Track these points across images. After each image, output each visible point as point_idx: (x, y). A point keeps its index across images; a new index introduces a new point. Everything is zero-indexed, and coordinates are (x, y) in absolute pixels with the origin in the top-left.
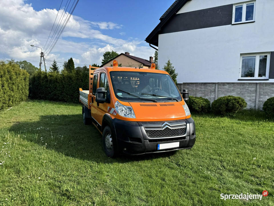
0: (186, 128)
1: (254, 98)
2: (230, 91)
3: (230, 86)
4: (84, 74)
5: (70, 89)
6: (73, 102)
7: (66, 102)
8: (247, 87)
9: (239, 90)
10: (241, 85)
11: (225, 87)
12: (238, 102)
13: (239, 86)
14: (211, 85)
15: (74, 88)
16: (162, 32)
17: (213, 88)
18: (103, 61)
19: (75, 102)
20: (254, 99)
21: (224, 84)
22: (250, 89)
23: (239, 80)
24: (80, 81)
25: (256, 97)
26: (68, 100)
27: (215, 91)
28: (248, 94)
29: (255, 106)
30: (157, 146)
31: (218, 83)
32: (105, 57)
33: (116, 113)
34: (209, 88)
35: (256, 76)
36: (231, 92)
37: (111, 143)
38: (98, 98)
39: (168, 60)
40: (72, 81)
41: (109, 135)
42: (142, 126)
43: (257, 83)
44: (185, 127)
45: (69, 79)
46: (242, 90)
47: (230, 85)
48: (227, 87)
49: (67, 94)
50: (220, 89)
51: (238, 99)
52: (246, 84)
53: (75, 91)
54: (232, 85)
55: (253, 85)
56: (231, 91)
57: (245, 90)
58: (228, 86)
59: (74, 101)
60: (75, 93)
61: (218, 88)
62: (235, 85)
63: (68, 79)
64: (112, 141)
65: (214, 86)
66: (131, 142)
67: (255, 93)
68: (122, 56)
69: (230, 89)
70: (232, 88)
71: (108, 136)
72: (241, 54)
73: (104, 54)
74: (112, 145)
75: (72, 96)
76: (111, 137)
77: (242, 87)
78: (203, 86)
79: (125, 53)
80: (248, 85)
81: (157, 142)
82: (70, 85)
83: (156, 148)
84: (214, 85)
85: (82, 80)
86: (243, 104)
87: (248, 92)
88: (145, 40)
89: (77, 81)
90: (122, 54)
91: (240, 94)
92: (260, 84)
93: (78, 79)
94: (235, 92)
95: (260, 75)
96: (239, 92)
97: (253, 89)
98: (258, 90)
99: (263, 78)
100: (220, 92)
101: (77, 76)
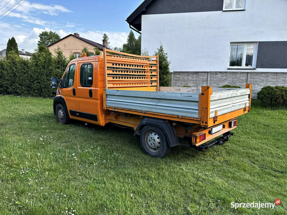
2: (222, 80)
4: (46, 59)
5: (25, 78)
6: (31, 95)
7: (20, 95)
8: (239, 76)
9: (231, 79)
10: (233, 74)
11: (217, 76)
13: (231, 76)
14: (203, 74)
15: (31, 76)
17: (206, 77)
19: (34, 94)
21: (216, 73)
22: (241, 78)
24: (41, 68)
26: (22, 92)
27: (207, 80)
31: (210, 72)
32: (41, 38)
34: (201, 77)
35: (244, 66)
36: (223, 81)
39: (160, 45)
40: (28, 68)
43: (248, 73)
45: (23, 65)
46: (234, 79)
47: (222, 74)
48: (219, 76)
49: (20, 85)
50: (212, 79)
52: (238, 73)
53: (34, 81)
54: (225, 74)
55: (244, 74)
56: (223, 80)
57: (236, 79)
58: (220, 75)
59: (32, 94)
60: (33, 83)
61: (210, 78)
62: (228, 74)
63: (21, 65)
65: (205, 75)
67: (246, 82)
68: (71, 37)
69: (222, 79)
70: (224, 77)
72: (231, 43)
75: (29, 87)
77: (234, 76)
78: (195, 75)
79: (74, 34)
82: (25, 73)
84: (206, 74)
85: (43, 66)
89: (36, 68)
90: (71, 35)
91: (232, 83)
92: (251, 74)
93: (36, 65)
94: (227, 82)
95: (247, 65)
96: (231, 82)
97: (244, 78)
98: (249, 79)
99: (249, 67)
100: (212, 81)
101: (35, 62)
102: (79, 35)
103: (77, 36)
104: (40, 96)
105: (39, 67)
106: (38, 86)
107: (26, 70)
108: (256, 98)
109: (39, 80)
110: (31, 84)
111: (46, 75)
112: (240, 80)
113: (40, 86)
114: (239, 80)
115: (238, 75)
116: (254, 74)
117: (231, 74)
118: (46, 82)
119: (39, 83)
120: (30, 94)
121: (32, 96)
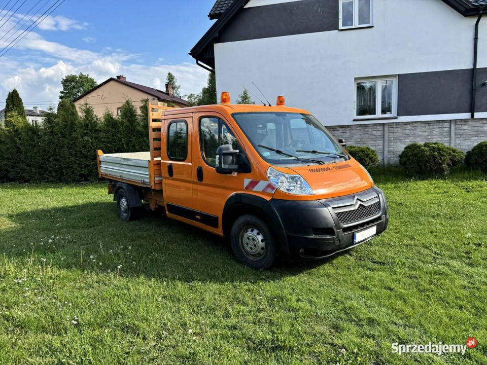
0: (379, 202)
1: (381, 147)
3: (345, 131)
4: (66, 122)
5: (36, 153)
6: (46, 180)
7: (28, 181)
8: (371, 130)
9: (358, 136)
10: (361, 128)
11: (337, 132)
12: (368, 155)
13: (357, 131)
15: (44, 151)
16: (219, 40)
18: (62, 95)
19: (51, 179)
20: (382, 149)
22: (374, 133)
23: (355, 120)
24: (60, 137)
25: (384, 145)
26: (31, 177)
28: (373, 142)
29: (383, 159)
30: (353, 237)
32: (65, 86)
33: (273, 188)
35: (379, 114)
37: (262, 244)
38: (223, 165)
39: (243, 90)
40: (39, 138)
41: (252, 231)
42: (329, 206)
43: (384, 124)
44: (378, 200)
45: (30, 133)
46: (363, 136)
47: (344, 129)
49: (28, 165)
51: (366, 151)
52: (368, 125)
53: (49, 157)
54: (348, 129)
55: (379, 127)
57: (367, 136)
58: (340, 131)
60: (48, 161)
62: (352, 128)
63: (28, 135)
64: (262, 241)
66: (317, 237)
67: (382, 139)
68: (112, 83)
70: (348, 134)
71: (249, 232)
72: (356, 79)
73: (62, 80)
74: (262, 249)
75: (42, 168)
76: (258, 234)
77: (362, 131)
79: (116, 78)
80: (371, 127)
81: (351, 230)
82: (34, 146)
83: (351, 241)
85: (62, 134)
86: (374, 157)
87: (372, 139)
88: (189, 54)
89: (51, 138)
90: (111, 79)
92: (389, 126)
93: (52, 132)
94: (353, 140)
95: (383, 112)
96: (359, 140)
97: (379, 133)
98: (386, 135)
99: (388, 115)
101: (50, 127)
102: (125, 78)
103: (121, 79)
104: (61, 181)
105: (56, 135)
106: (56, 165)
107: (36, 142)
108: (398, 164)
109: (56, 155)
110: (45, 163)
111: (67, 147)
112: (374, 137)
113: (60, 165)
114: (371, 137)
115: (369, 129)
116: (394, 126)
117: (358, 128)
118: (69, 158)
119: (57, 160)
120: (45, 179)
121: (48, 182)
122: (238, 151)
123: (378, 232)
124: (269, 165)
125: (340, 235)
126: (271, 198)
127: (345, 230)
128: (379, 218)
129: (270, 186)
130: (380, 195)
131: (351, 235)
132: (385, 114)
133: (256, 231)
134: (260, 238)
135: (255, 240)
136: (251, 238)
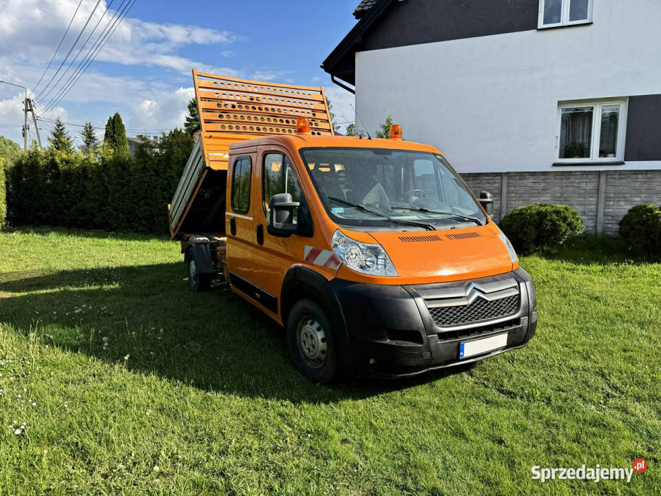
0: (519, 295)
1: (593, 207)
2: (536, 191)
3: (535, 181)
5: (125, 195)
6: (135, 230)
7: (114, 230)
8: (578, 181)
9: (557, 189)
10: (563, 177)
11: (525, 181)
12: (565, 219)
13: (557, 181)
14: (490, 178)
15: (135, 192)
16: (364, 47)
17: (497, 185)
19: (140, 228)
20: (594, 210)
21: (522, 175)
22: (583, 185)
23: (555, 165)
24: (152, 175)
25: (597, 205)
26: (118, 224)
27: (501, 193)
28: (580, 199)
29: (595, 227)
30: (459, 348)
31: (508, 173)
32: (192, 110)
33: (337, 263)
34: (487, 185)
35: (595, 156)
36: (539, 194)
37: (322, 346)
38: (275, 222)
39: (387, 117)
40: (130, 176)
41: (312, 324)
42: (418, 296)
43: (599, 173)
44: (517, 293)
45: (119, 169)
46: (565, 189)
47: (536, 177)
48: (529, 182)
49: (116, 210)
50: (513, 188)
51: (564, 212)
52: (575, 174)
53: (140, 200)
54: (543, 177)
55: (591, 177)
56: (540, 191)
57: (570, 189)
58: (531, 180)
59: (137, 228)
60: (138, 205)
61: (508, 187)
62: (549, 177)
63: (117, 170)
64: (323, 340)
65: (496, 181)
66: (394, 343)
67: (596, 195)
69: (535, 188)
70: (543, 185)
71: (308, 326)
72: (560, 103)
73: (188, 103)
74: (323, 352)
75: (131, 213)
76: (319, 329)
77: (565, 181)
78: (471, 182)
80: (579, 177)
81: (457, 338)
82: (124, 186)
83: (456, 354)
84: (498, 177)
85: (155, 171)
86: (575, 222)
87: (580, 194)
88: (321, 67)
89: (142, 175)
91: (561, 199)
92: (607, 175)
93: (144, 168)
94: (548, 195)
95: (603, 153)
96: (559, 195)
97: (591, 186)
98: (603, 188)
99: (609, 159)
100: (513, 195)
101: (142, 162)
104: (152, 232)
105: (148, 171)
106: (146, 210)
107: (126, 180)
108: (617, 234)
109: (148, 198)
110: (135, 207)
111: (161, 188)
112: (582, 191)
113: (151, 211)
114: (577, 190)
115: (576, 179)
116: (617, 177)
117: (558, 177)
118: (162, 202)
119: (148, 204)
120: (133, 228)
121: (135, 232)
122: (298, 204)
123: (511, 344)
124: (337, 226)
125: (432, 344)
126: (333, 277)
127: (443, 336)
128: (517, 321)
129: (333, 259)
130: (522, 285)
131: (456, 344)
132: (606, 156)
133: (316, 325)
134: (320, 335)
135: (314, 337)
136: (309, 334)
